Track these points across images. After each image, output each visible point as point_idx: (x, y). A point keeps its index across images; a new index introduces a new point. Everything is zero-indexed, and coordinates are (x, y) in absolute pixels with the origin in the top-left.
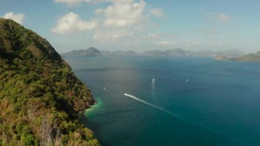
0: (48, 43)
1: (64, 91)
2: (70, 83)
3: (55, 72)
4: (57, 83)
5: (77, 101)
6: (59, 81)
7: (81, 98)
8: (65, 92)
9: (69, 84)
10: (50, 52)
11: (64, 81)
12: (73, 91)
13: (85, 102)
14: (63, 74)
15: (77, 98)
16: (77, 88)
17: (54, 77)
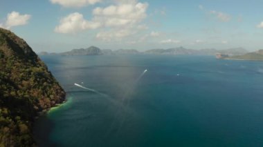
0: (25, 43)
1: (30, 89)
2: (39, 82)
3: (24, 71)
4: (24, 82)
5: (42, 99)
6: (26, 80)
7: (48, 96)
8: (31, 91)
9: (36, 83)
10: (26, 52)
11: (32, 79)
12: (40, 90)
13: (51, 100)
14: (32, 73)
15: (43, 97)
16: (45, 87)
17: (22, 76)
